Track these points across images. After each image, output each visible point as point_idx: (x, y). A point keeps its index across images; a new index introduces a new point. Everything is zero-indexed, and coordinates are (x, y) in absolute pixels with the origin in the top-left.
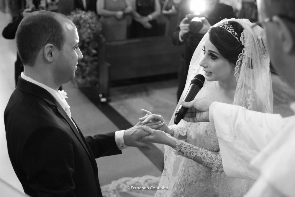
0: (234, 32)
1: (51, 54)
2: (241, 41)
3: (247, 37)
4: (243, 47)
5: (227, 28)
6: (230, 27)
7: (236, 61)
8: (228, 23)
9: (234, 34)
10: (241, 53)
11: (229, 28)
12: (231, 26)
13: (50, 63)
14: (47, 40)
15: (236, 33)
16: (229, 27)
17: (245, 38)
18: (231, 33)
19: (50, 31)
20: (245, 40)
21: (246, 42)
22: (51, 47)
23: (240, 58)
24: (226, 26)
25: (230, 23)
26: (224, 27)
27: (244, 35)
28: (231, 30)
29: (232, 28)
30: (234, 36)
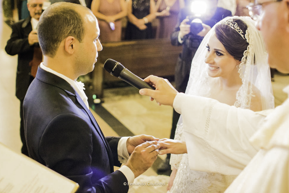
0: (240, 30)
1: (72, 46)
2: (246, 38)
3: (251, 34)
4: (248, 44)
5: (232, 26)
6: (235, 25)
7: (242, 58)
8: (232, 21)
9: (240, 32)
10: (247, 50)
12: (237, 23)
13: (71, 55)
14: (69, 32)
16: (234, 24)
17: (249, 36)
19: (71, 23)
20: (249, 37)
21: (250, 40)
22: (72, 39)
23: (245, 54)
24: (231, 24)
25: (234, 21)
26: (229, 24)
27: (249, 33)
28: (237, 28)
29: (237, 26)
30: (240, 33)
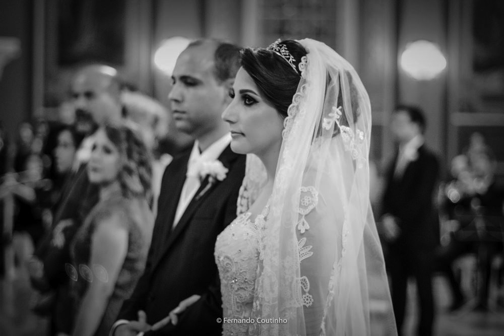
0: (289, 55)
2: (300, 69)
5: (277, 50)
6: (283, 47)
8: (279, 43)
9: (288, 59)
11: (279, 50)
12: (285, 46)
15: (291, 57)
16: (281, 47)
17: (308, 66)
18: (283, 57)
20: (308, 68)
23: (295, 100)
26: (272, 49)
27: (308, 61)
28: (284, 52)
29: (285, 50)
30: (289, 62)
